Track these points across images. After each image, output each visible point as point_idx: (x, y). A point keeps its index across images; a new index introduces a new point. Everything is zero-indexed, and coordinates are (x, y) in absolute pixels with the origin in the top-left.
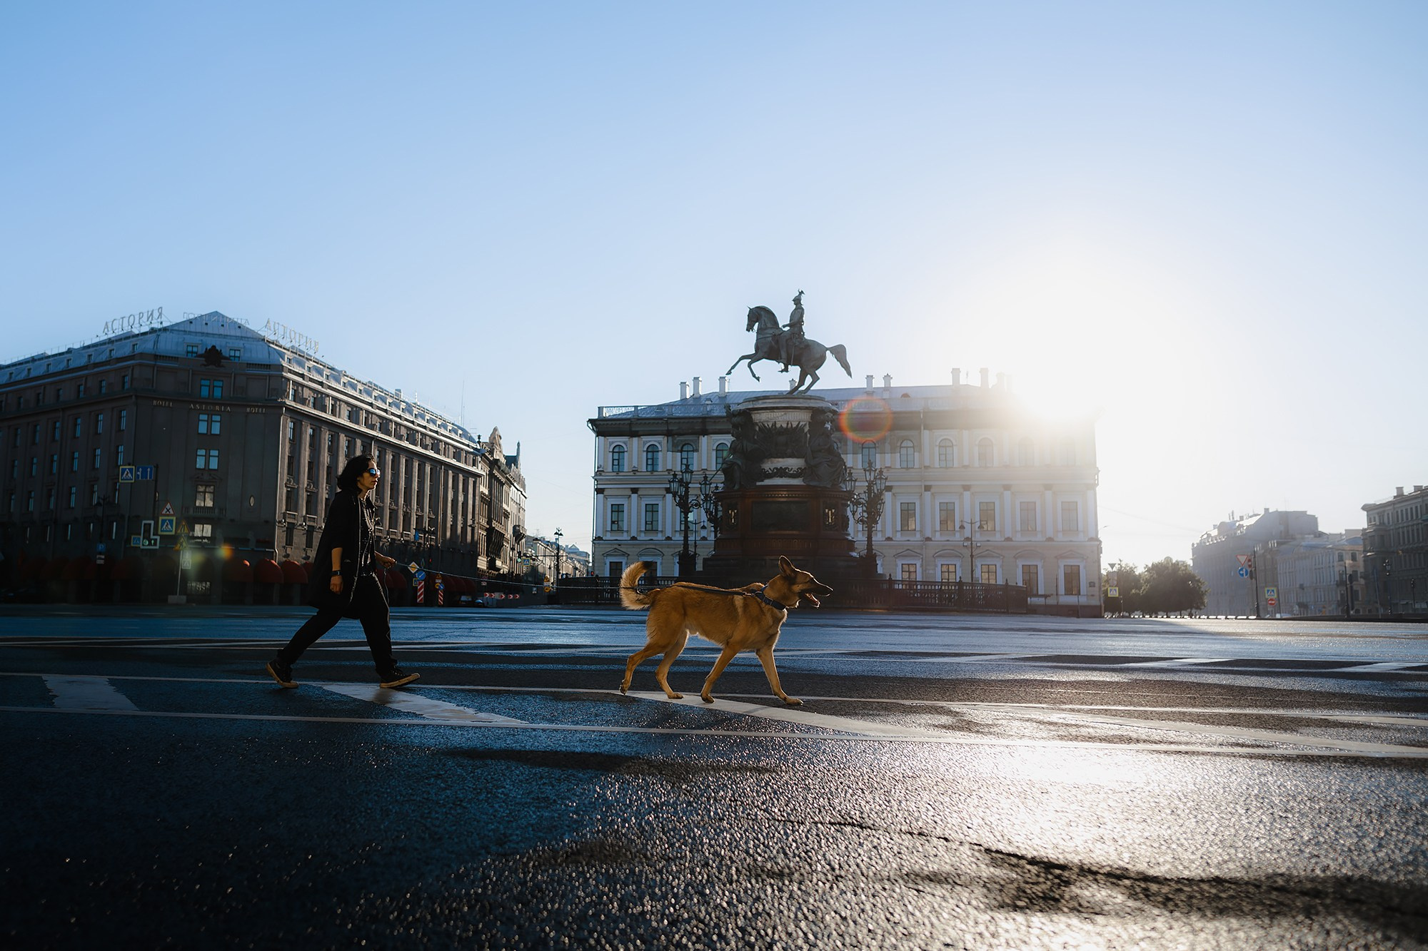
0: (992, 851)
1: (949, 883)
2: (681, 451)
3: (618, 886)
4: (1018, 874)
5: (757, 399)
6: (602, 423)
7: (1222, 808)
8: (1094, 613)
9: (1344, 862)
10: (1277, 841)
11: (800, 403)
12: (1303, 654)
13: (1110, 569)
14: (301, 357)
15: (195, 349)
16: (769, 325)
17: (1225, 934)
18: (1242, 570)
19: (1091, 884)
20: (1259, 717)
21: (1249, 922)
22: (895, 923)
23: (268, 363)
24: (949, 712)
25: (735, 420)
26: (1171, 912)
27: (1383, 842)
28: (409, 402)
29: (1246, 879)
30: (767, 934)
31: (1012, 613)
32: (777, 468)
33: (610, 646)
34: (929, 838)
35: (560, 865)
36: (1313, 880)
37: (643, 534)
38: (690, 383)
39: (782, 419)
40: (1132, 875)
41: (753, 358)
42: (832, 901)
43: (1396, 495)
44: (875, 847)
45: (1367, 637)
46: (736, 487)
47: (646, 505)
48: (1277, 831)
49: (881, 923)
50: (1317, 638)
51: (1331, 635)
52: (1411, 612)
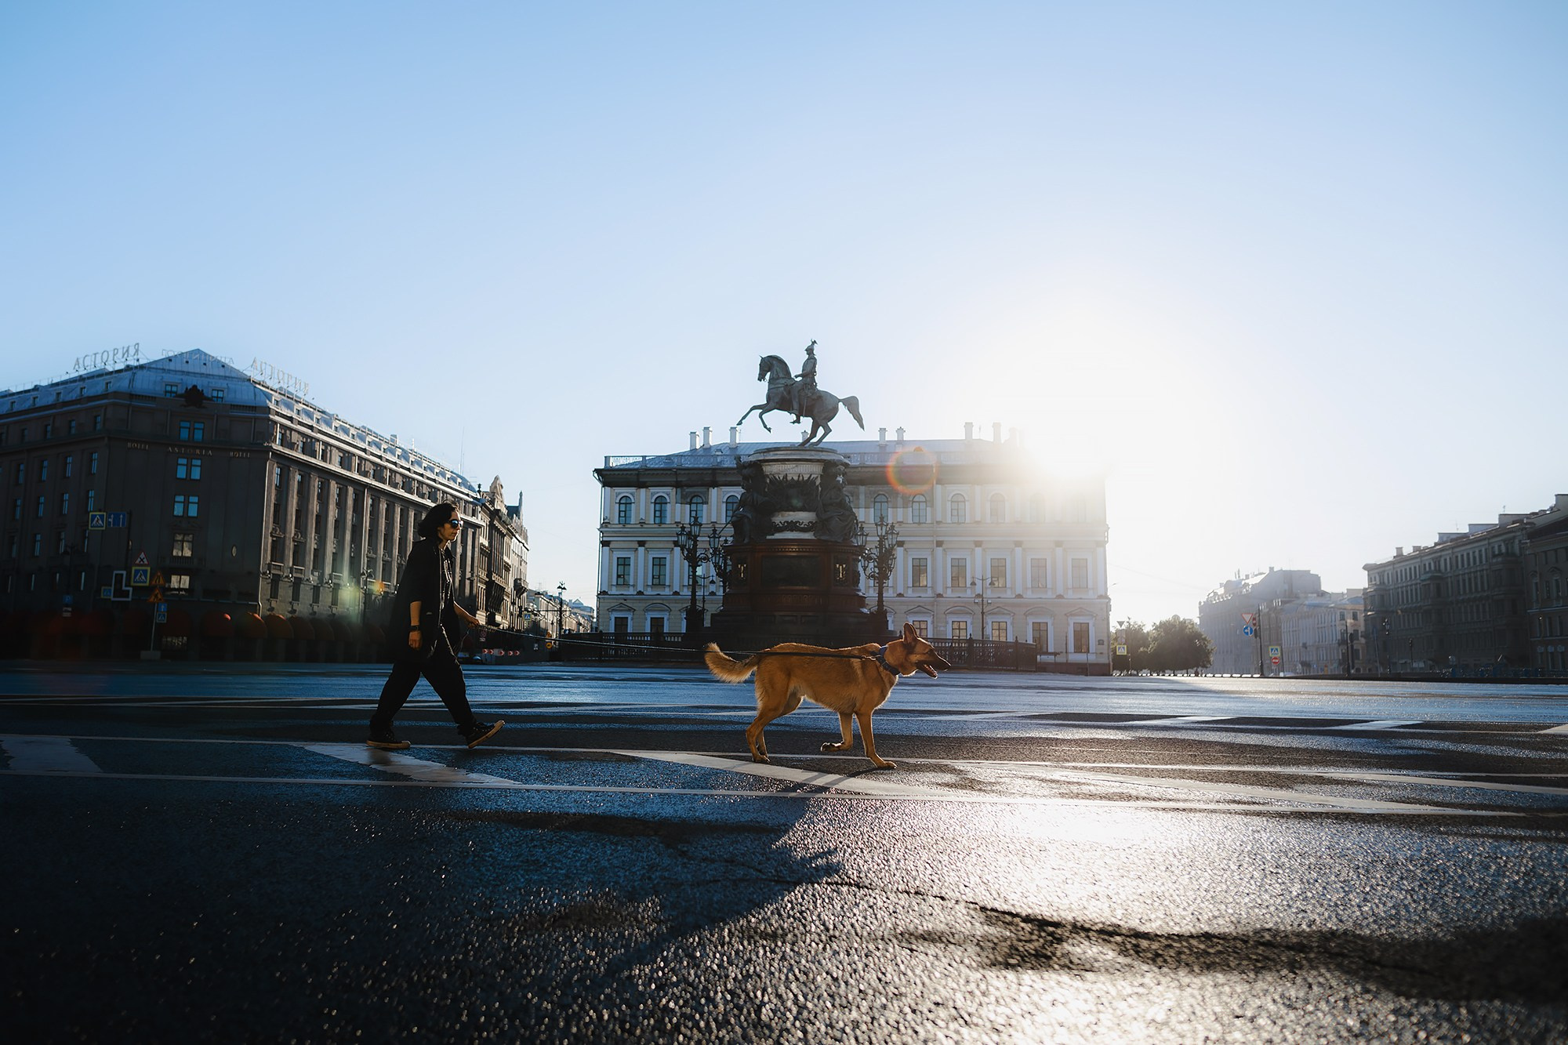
0: (987, 909)
1: (943, 942)
2: (690, 503)
3: (606, 951)
4: (1011, 932)
5: (769, 450)
6: (608, 473)
7: (1215, 864)
8: (1102, 671)
9: (1330, 917)
10: (1267, 897)
11: (812, 456)
12: (1302, 712)
13: (1119, 627)
14: (290, 399)
15: (174, 389)
16: (781, 375)
17: (1210, 989)
18: (1246, 628)
19: (1083, 941)
20: (1256, 774)
21: (1235, 977)
22: (886, 983)
23: (254, 405)
24: (953, 771)
25: (745, 471)
26: (1160, 968)
27: (1368, 897)
28: (405, 448)
29: (1235, 934)
30: (756, 997)
31: (1021, 671)
32: (787, 522)
33: (612, 704)
34: (925, 897)
35: (547, 929)
36: (1298, 935)
37: (649, 589)
38: (700, 433)
39: (793, 471)
40: (1124, 931)
41: (764, 409)
42: (824, 962)
43: (1395, 555)
44: (871, 907)
45: (1365, 695)
46: (746, 541)
47: (653, 558)
48: (1267, 887)
49: (872, 983)
50: (1317, 697)
51: (1331, 694)
52: (1409, 671)
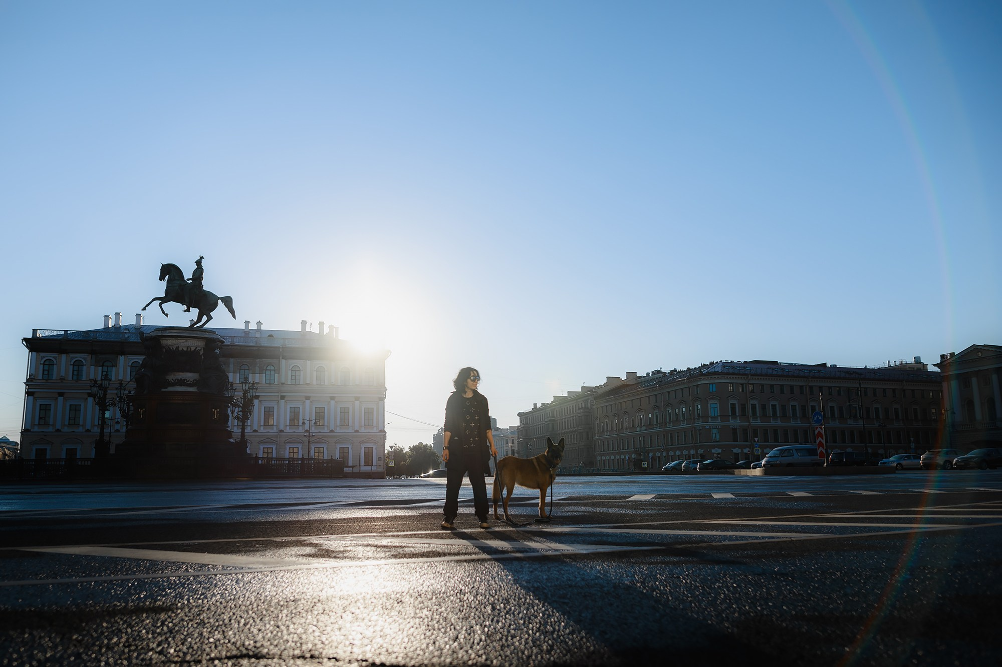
2: (102, 366)
5: (166, 329)
6: (35, 341)
8: (380, 476)
11: (198, 334)
13: (390, 449)
16: (177, 278)
25: (146, 344)
31: (334, 478)
32: (178, 379)
37: (66, 428)
38: (112, 316)
39: (183, 345)
41: (163, 300)
43: (533, 407)
46: (145, 392)
47: (70, 405)
